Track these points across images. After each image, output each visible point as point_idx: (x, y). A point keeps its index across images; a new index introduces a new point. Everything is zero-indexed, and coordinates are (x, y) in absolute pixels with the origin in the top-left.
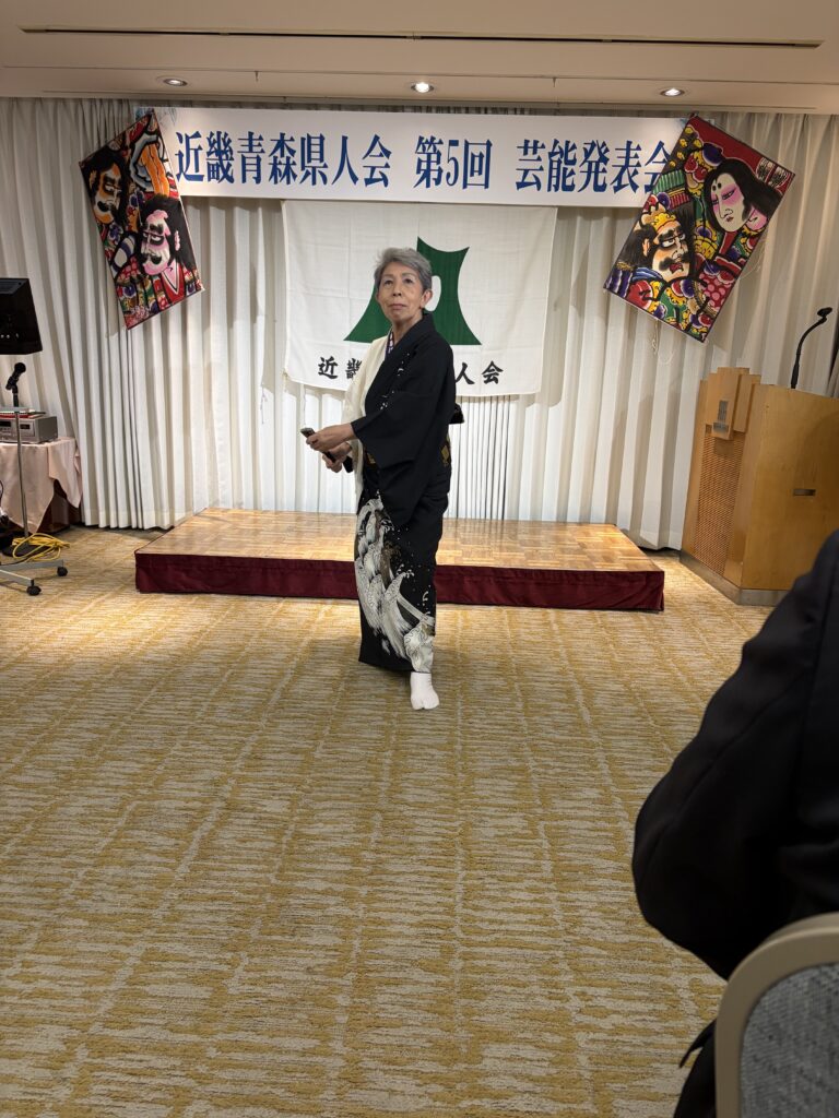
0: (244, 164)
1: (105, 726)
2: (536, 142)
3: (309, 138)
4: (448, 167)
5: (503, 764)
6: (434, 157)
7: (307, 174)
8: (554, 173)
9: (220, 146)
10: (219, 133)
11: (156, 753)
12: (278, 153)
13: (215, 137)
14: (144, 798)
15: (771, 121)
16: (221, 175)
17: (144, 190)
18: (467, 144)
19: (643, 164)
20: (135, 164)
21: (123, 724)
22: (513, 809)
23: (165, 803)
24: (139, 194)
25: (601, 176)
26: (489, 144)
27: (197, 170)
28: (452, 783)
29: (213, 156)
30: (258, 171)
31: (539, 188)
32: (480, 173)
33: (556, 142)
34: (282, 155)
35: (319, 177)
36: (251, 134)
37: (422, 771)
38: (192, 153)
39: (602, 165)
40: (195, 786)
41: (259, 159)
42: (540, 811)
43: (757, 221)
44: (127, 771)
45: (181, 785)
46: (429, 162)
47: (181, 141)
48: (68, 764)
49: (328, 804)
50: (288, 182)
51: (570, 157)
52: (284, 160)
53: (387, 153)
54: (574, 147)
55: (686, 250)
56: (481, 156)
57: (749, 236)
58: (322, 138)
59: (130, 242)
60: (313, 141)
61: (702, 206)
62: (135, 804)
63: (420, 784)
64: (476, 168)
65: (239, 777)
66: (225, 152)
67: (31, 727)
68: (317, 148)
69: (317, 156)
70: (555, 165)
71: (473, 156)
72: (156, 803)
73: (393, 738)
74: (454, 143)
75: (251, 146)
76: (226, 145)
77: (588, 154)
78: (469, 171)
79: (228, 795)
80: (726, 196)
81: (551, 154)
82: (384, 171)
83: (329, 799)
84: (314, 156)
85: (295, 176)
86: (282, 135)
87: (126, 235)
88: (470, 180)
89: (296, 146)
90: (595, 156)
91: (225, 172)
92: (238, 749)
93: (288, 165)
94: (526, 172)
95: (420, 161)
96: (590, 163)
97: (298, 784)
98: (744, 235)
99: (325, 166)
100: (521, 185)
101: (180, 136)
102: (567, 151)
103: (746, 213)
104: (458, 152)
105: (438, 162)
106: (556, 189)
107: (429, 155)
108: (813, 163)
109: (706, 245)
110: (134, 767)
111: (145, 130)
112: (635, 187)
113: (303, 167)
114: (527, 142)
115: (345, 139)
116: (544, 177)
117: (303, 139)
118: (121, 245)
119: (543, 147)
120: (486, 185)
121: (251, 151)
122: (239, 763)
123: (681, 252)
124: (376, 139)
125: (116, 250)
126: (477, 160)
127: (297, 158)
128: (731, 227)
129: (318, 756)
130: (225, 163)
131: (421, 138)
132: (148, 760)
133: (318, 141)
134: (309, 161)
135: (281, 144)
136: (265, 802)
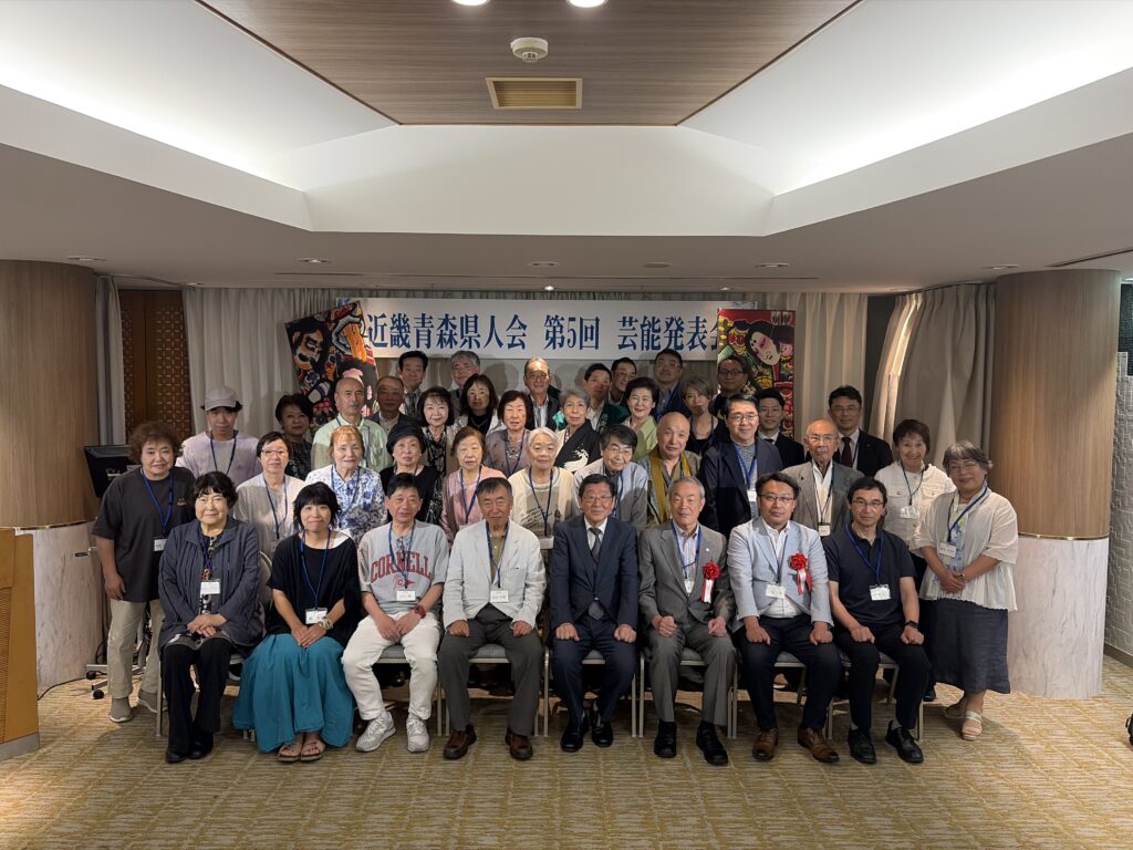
0: (418, 335)
2: (631, 318)
3: (467, 317)
4: (568, 336)
6: (558, 329)
7: (466, 341)
8: (645, 338)
9: (400, 323)
10: (400, 315)
12: (444, 328)
13: (397, 317)
16: (401, 342)
18: (582, 320)
19: (708, 331)
20: (337, 334)
24: (337, 354)
25: (679, 339)
26: (597, 320)
27: (383, 339)
30: (429, 339)
31: (635, 348)
32: (592, 339)
33: (645, 318)
34: (447, 329)
35: (474, 343)
36: (423, 315)
38: (379, 328)
39: (679, 333)
41: (429, 332)
42: (659, 835)
46: (554, 332)
47: (371, 320)
50: (451, 347)
51: (656, 327)
52: (448, 332)
53: (524, 327)
54: (658, 321)
56: (592, 328)
58: (476, 317)
59: (325, 387)
60: (470, 319)
64: (589, 335)
66: (404, 327)
68: (473, 324)
69: (473, 329)
70: (646, 333)
71: (586, 328)
74: (573, 319)
75: (423, 323)
76: (405, 322)
77: (668, 325)
78: (584, 337)
80: (762, 345)
81: (642, 326)
82: (522, 338)
84: (470, 329)
85: (456, 343)
86: (447, 315)
87: (323, 381)
88: (584, 344)
89: (457, 323)
90: (674, 327)
91: (404, 340)
93: (451, 336)
94: (625, 338)
95: (548, 332)
96: (671, 332)
99: (479, 336)
100: (621, 347)
101: (370, 317)
102: (654, 323)
103: (778, 349)
104: (576, 326)
105: (561, 332)
106: (648, 348)
107: (554, 328)
112: (704, 347)
113: (462, 337)
114: (624, 318)
115: (493, 318)
116: (638, 341)
117: (462, 318)
118: (317, 387)
119: (636, 321)
120: (597, 347)
121: (423, 326)
124: (516, 317)
126: (589, 331)
127: (458, 331)
128: (774, 362)
130: (404, 335)
131: (548, 317)
133: (473, 319)
134: (467, 332)
135: (446, 321)
136: (483, 838)
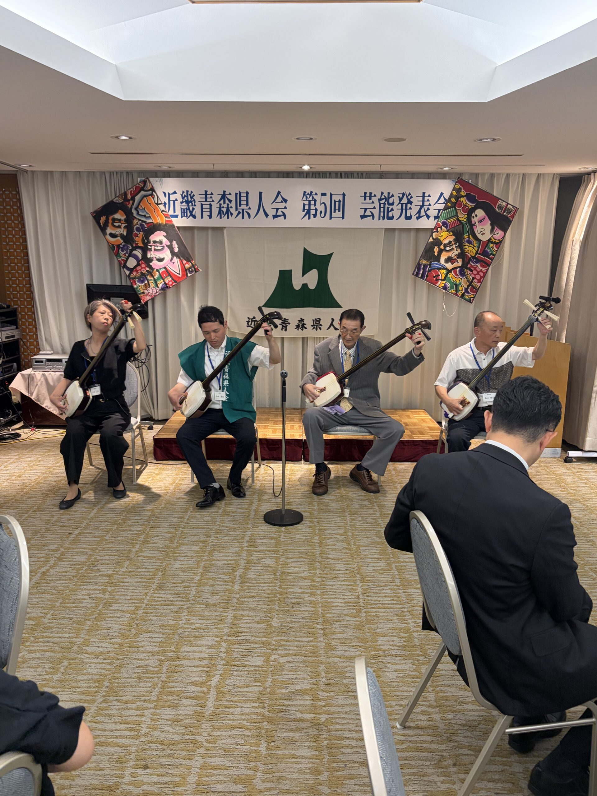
0: (202, 208)
1: (172, 530)
2: (371, 193)
3: (240, 193)
4: (321, 208)
5: (373, 541)
6: (312, 202)
7: (239, 213)
8: (382, 210)
9: (188, 199)
10: (187, 191)
11: (203, 542)
12: (222, 202)
13: (185, 194)
14: (206, 560)
15: (504, 177)
16: (189, 214)
17: (145, 222)
18: (331, 195)
19: (432, 204)
20: (136, 209)
21: (181, 529)
22: (379, 559)
23: (217, 562)
24: (141, 225)
25: (409, 211)
26: (344, 195)
27: (174, 212)
28: (349, 549)
29: (184, 204)
30: (211, 212)
31: (373, 218)
32: (339, 211)
33: (382, 193)
34: (224, 203)
35: (246, 214)
36: (206, 192)
37: (335, 545)
38: (172, 203)
39: (409, 205)
40: (228, 554)
41: (211, 205)
42: (392, 560)
43: (499, 234)
44: (193, 549)
45: (222, 554)
46: (310, 205)
47: (165, 196)
48: (163, 548)
49: (293, 560)
50: (228, 218)
51: (391, 201)
52: (225, 206)
53: (285, 201)
54: (393, 196)
55: (459, 251)
56: (340, 201)
57: (494, 243)
58: (247, 193)
59: (138, 253)
60: (242, 195)
61: (467, 227)
62: (203, 563)
63: (335, 550)
64: (337, 208)
65: (248, 550)
66: (191, 202)
67: (135, 532)
68: (245, 199)
69: (245, 203)
70: (382, 205)
71: (335, 202)
72: (213, 562)
73: (317, 531)
74: (324, 194)
75: (206, 198)
76: (192, 198)
77: (400, 199)
78: (333, 209)
79: (245, 558)
80: (480, 221)
81: (380, 200)
82: (284, 210)
83: (294, 558)
84: (243, 203)
85: (232, 214)
86: (224, 192)
87: (134, 249)
88: (333, 215)
89: (232, 197)
90: (405, 200)
91: (191, 213)
92: (242, 538)
93: (228, 209)
94: (366, 209)
95: (304, 205)
96: (402, 204)
97: (276, 552)
98: (492, 242)
99: (250, 208)
100: (362, 217)
101: (165, 193)
102: (389, 198)
103: (492, 230)
104: (326, 199)
105: (315, 205)
106: (384, 219)
107: (310, 201)
108: (529, 200)
109: (471, 249)
110: (195, 548)
111: (142, 189)
112: (428, 217)
113: (237, 209)
114: (365, 193)
115: (261, 193)
116: (376, 212)
117: (236, 194)
118: (131, 255)
119: (375, 196)
120: (343, 217)
121: (206, 201)
122: (246, 544)
123: (457, 253)
124: (279, 193)
125: (127, 259)
126: (337, 203)
127: (233, 204)
128: (484, 238)
129: (282, 540)
130: (191, 208)
131: (305, 192)
132: (200, 544)
133: (245, 195)
134: (240, 205)
135: (224, 196)
136: (264, 560)
